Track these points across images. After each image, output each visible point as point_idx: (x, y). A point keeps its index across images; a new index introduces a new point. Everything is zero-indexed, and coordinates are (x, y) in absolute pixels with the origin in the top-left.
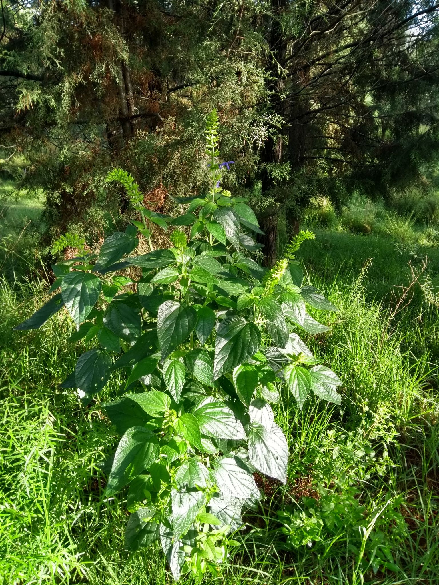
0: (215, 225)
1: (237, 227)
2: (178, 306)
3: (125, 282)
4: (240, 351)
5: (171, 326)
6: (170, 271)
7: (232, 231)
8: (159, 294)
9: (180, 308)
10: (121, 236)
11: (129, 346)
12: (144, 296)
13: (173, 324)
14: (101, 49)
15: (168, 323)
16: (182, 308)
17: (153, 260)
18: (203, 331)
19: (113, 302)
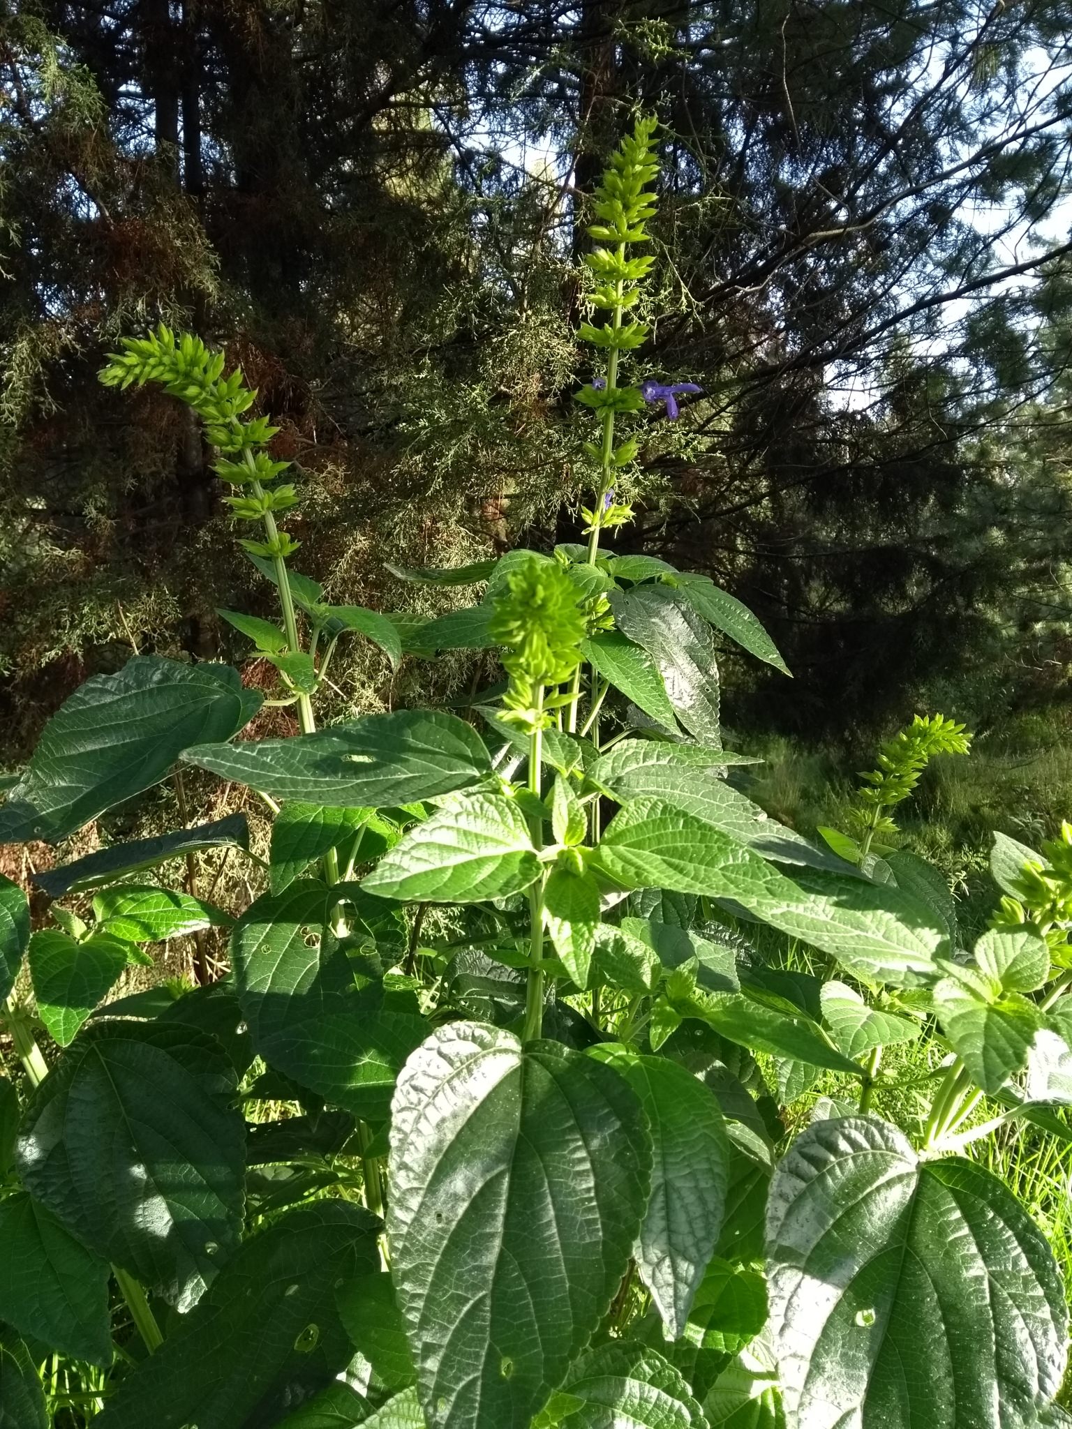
0: (615, 650)
1: (703, 669)
2: (514, 1061)
3: (167, 919)
4: (939, 1370)
5: (480, 1204)
6: (478, 826)
7: (685, 686)
8: (359, 982)
9: (523, 1074)
10: (166, 677)
11: (163, 1309)
12: (270, 995)
13: (490, 1188)
14: (138, 254)
15: (458, 1183)
16: (541, 1078)
17: (358, 769)
18: (669, 1230)
19: (85, 1036)
